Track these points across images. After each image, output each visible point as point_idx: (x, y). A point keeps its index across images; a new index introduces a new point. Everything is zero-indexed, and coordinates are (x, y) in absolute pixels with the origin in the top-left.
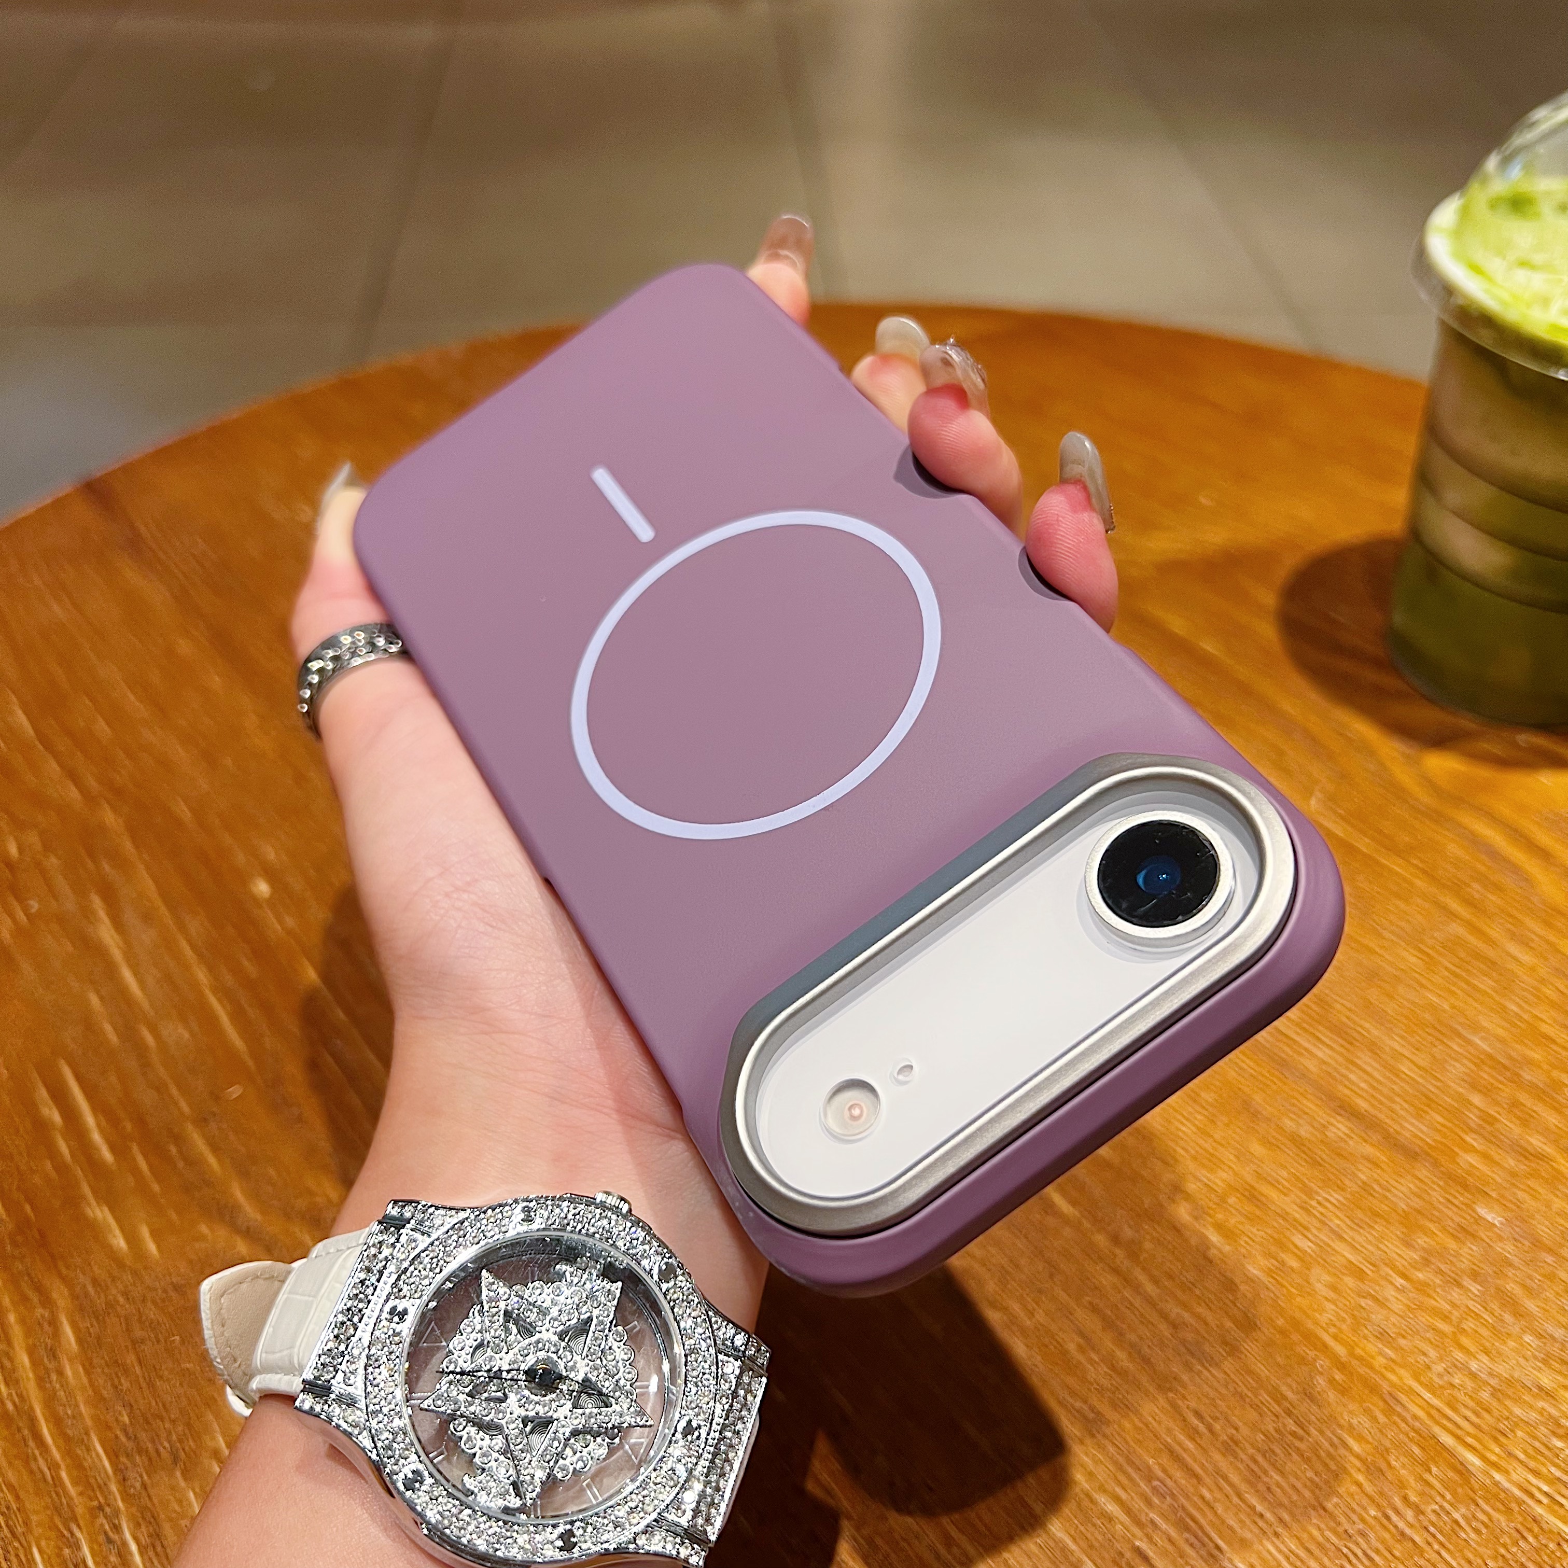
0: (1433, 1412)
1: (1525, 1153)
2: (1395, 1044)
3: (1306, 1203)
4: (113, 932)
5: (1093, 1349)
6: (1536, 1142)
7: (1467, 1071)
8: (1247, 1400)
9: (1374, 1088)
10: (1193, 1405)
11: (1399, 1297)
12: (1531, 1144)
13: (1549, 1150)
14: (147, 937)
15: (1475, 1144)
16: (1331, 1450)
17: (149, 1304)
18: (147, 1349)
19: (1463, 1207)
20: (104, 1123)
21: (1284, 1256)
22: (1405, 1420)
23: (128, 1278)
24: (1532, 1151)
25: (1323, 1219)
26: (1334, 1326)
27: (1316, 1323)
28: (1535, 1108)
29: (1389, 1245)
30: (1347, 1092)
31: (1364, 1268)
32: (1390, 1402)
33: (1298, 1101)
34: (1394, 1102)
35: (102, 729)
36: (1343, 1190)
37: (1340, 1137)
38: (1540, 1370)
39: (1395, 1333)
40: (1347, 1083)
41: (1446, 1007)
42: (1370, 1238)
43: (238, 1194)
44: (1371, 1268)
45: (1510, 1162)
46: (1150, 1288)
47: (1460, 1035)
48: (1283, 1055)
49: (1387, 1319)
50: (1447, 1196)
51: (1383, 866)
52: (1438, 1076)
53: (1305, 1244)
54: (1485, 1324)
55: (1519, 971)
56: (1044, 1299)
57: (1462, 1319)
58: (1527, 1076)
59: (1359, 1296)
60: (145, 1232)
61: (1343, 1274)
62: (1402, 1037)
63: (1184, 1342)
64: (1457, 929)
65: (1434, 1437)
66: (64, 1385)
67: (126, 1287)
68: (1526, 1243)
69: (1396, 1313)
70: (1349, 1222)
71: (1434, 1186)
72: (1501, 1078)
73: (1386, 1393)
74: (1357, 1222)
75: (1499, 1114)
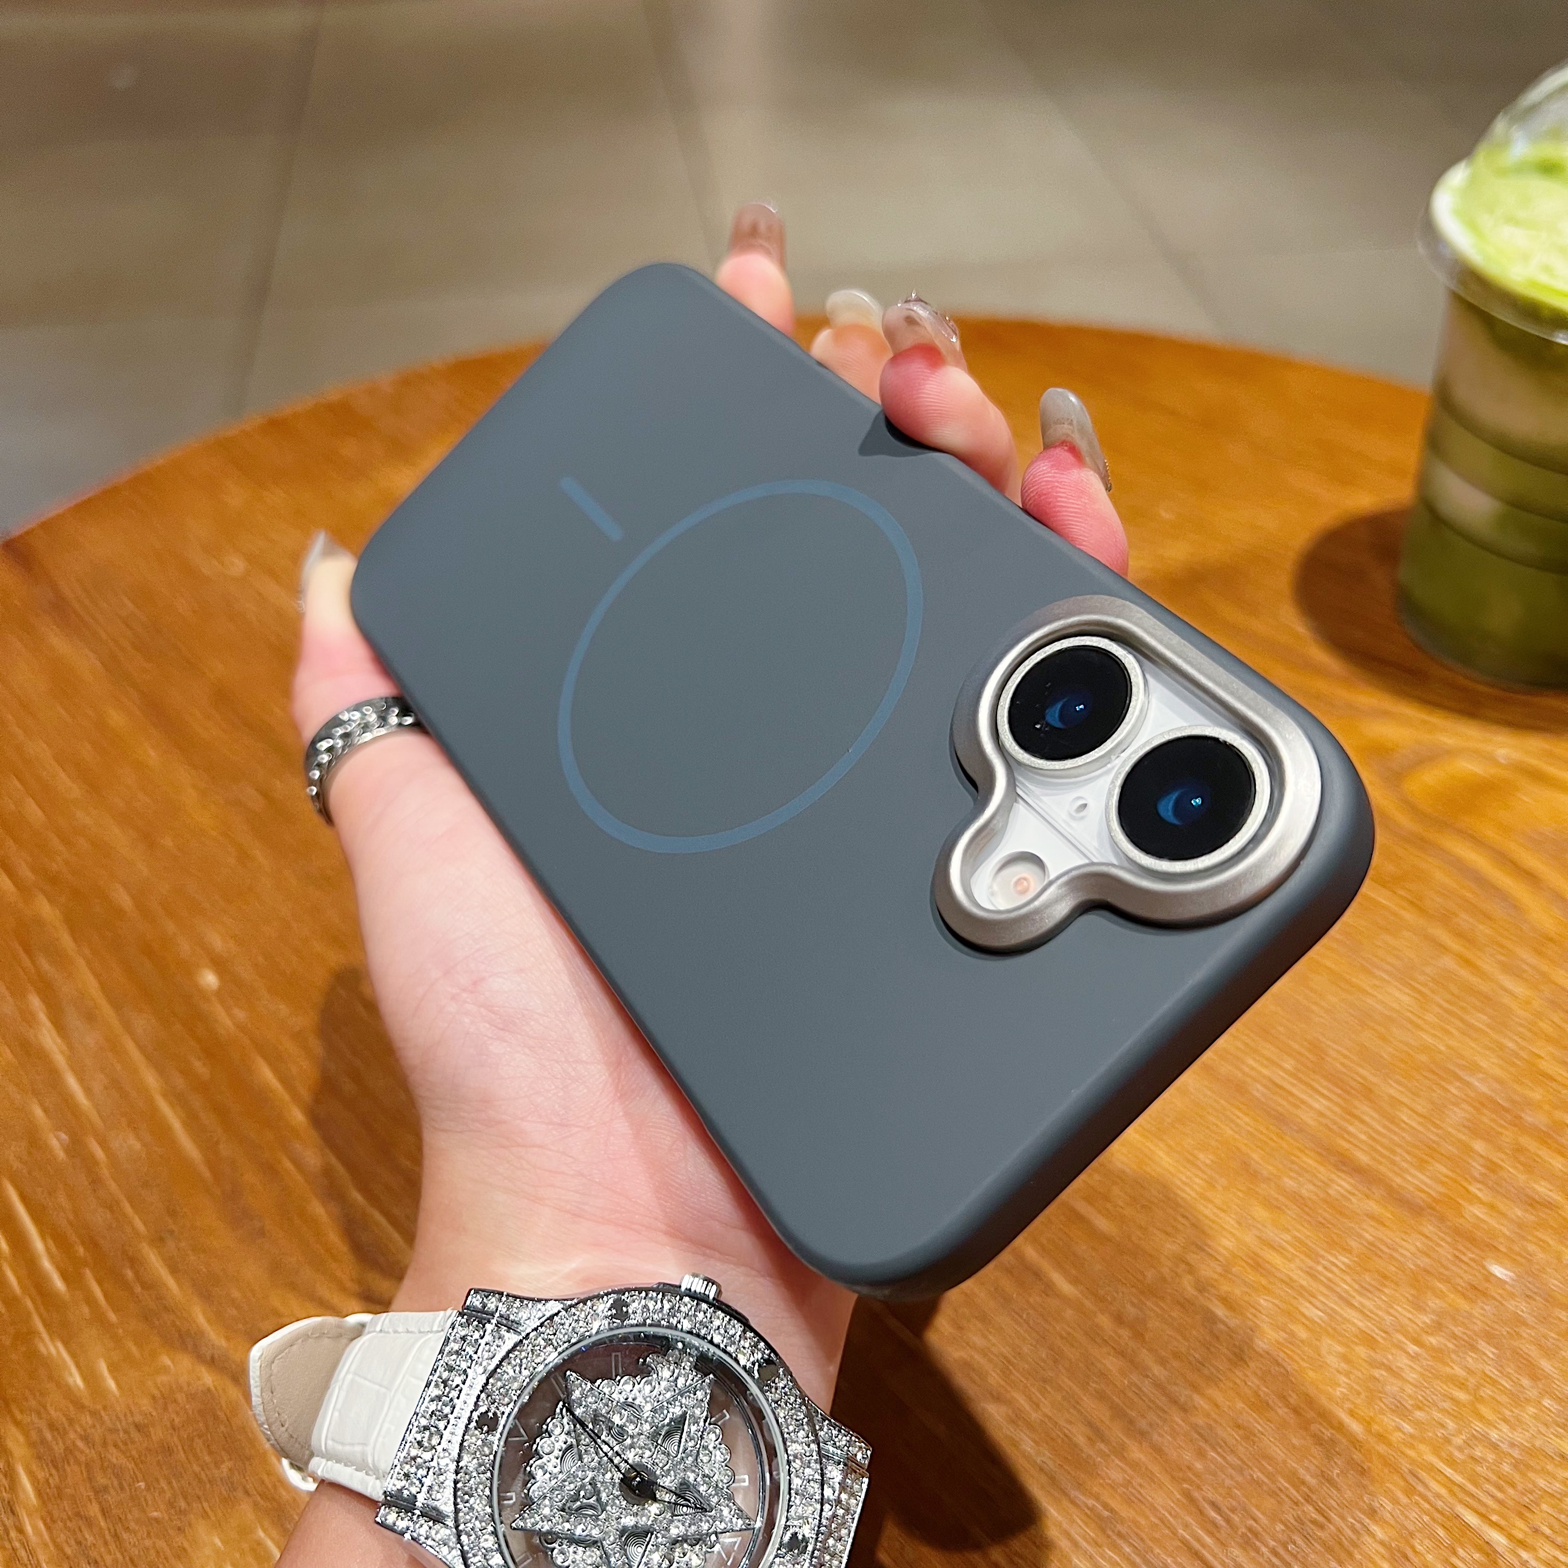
0: (1456, 1489)
1: (1533, 1203)
2: (1392, 1090)
3: (1311, 1267)
4: (54, 1033)
5: (1103, 1441)
6: (1543, 1189)
7: (1467, 1116)
8: (1265, 1488)
9: (1374, 1140)
10: (1210, 1495)
11: (1412, 1364)
12: (1537, 1193)
13: (1556, 1197)
14: (91, 1039)
15: (1480, 1194)
16: (1354, 1537)
17: (112, 1450)
18: (111, 1498)
19: (1472, 1264)
20: (54, 1249)
21: (1293, 1327)
22: (1426, 1499)
23: (87, 1419)
24: (1537, 1197)
25: (1332, 1285)
26: (1348, 1400)
27: (1330, 1398)
28: (1540, 1153)
29: (1400, 1309)
30: (1346, 1144)
31: (1375, 1336)
32: (1411, 1480)
33: (1298, 1157)
34: (1394, 1152)
35: (34, 812)
36: (1349, 1252)
37: (1343, 1195)
38: (1561, 1436)
39: (1412, 1405)
40: (1346, 1136)
41: (1443, 1048)
42: (1379, 1302)
43: (200, 1316)
44: (1384, 1335)
45: (1517, 1212)
46: (1158, 1371)
47: (1459, 1079)
48: (1279, 1108)
49: (1403, 1391)
50: (1457, 1254)
52: (1438, 1122)
53: (1314, 1313)
54: (1504, 1391)
55: (1513, 1005)
56: (1049, 1388)
57: (1478, 1387)
58: (1528, 1118)
59: (1372, 1366)
60: (103, 1367)
61: (1356, 1344)
62: (1399, 1083)
63: (1195, 1427)
64: (1448, 962)
65: (1458, 1516)
66: (25, 1544)
67: (85, 1431)
68: (1539, 1299)
69: (1410, 1383)
70: (1357, 1287)
71: (1442, 1243)
72: (1503, 1123)
73: (1406, 1470)
74: (1367, 1286)
75: (1502, 1161)
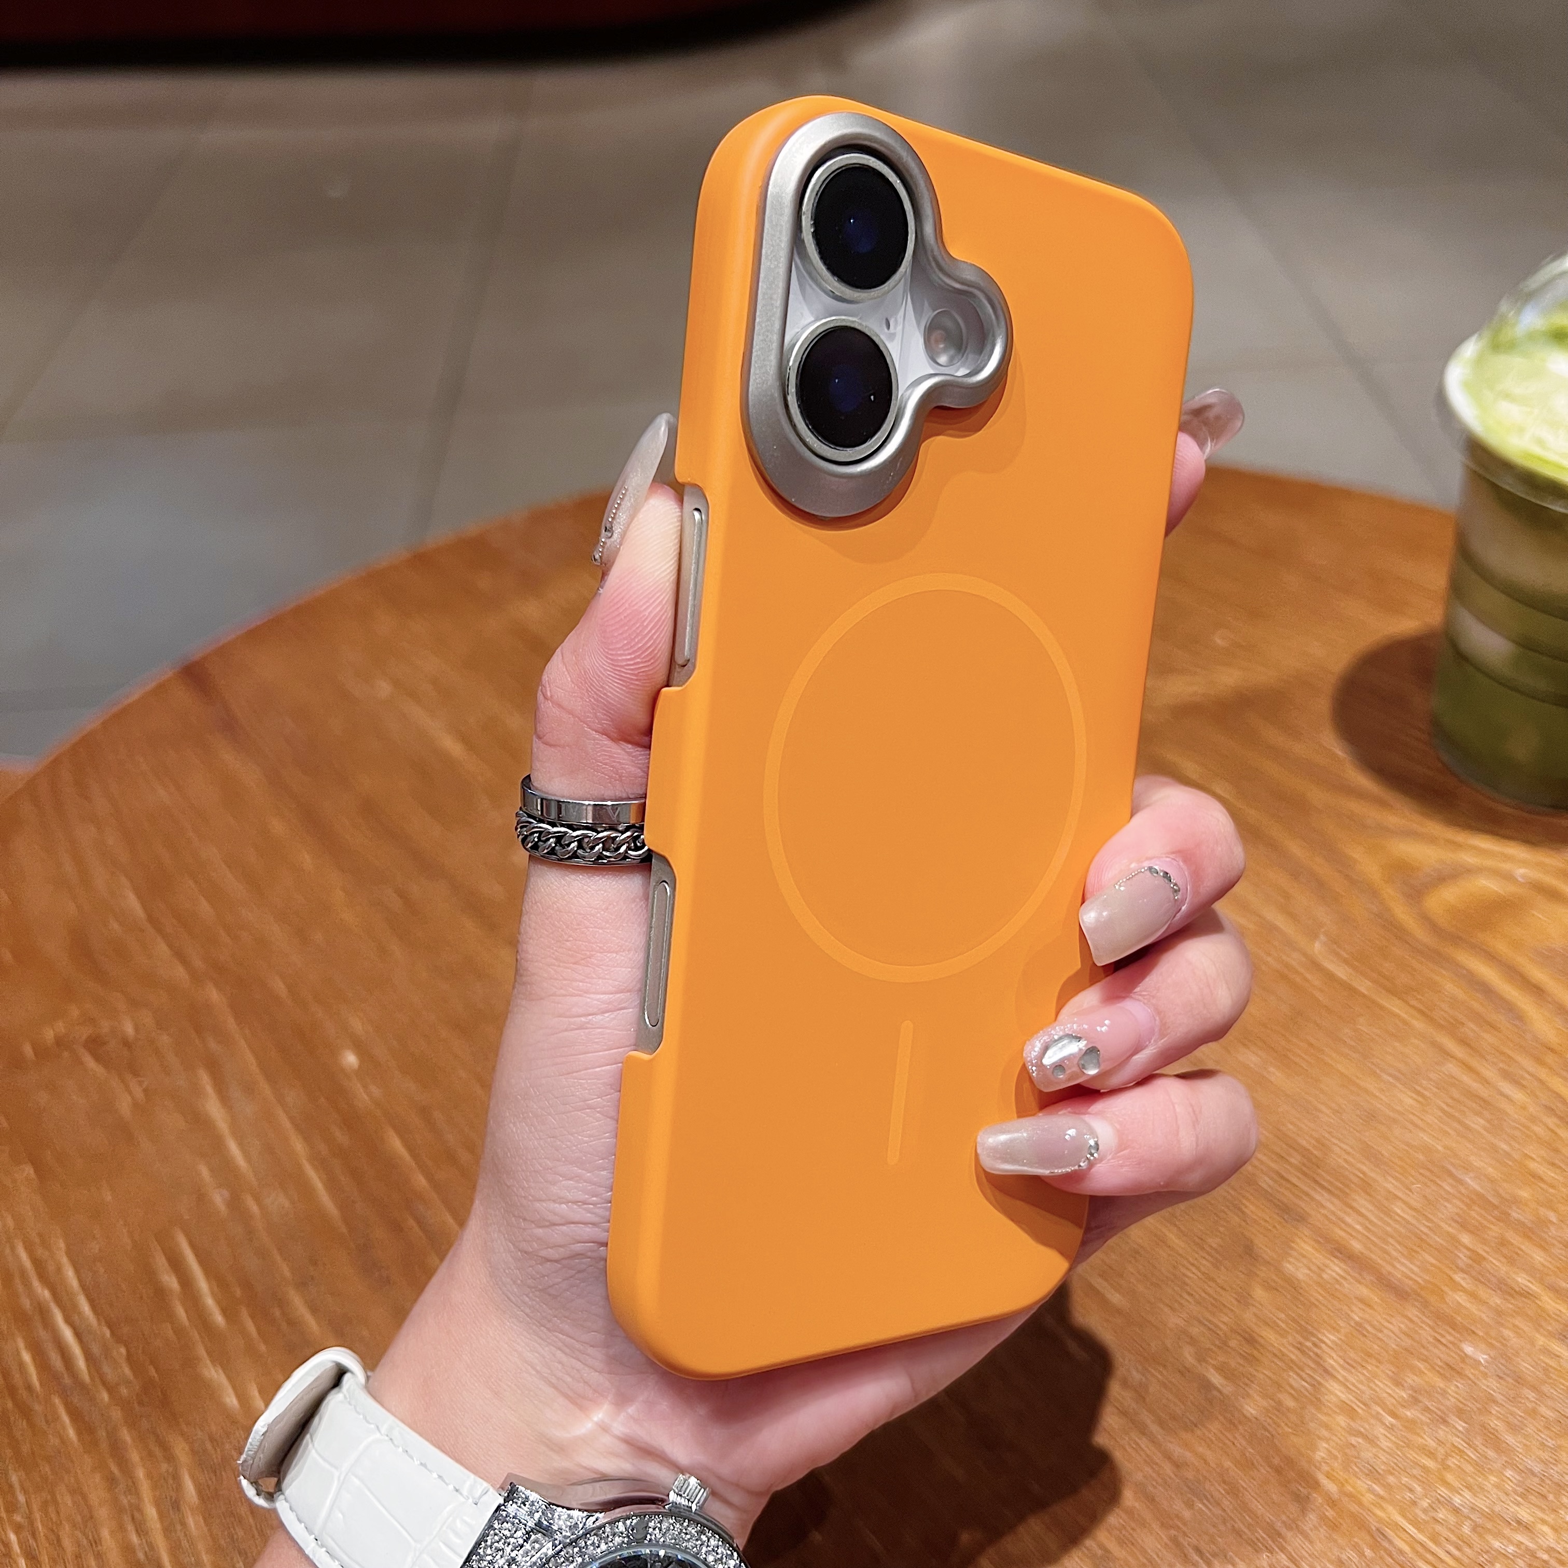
0: (1417, 1546)
1: (1512, 1292)
2: (1390, 1184)
3: (1300, 1343)
4: (219, 1103)
6: (1522, 1280)
7: (1458, 1211)
8: (1245, 1537)
9: (1369, 1230)
10: (1194, 1541)
11: (1388, 1435)
12: (1517, 1283)
13: (1535, 1288)
14: (249, 1110)
15: (1462, 1282)
19: (1450, 1346)
20: (216, 1289)
21: (1281, 1396)
22: (1390, 1556)
24: (1517, 1289)
25: (1319, 1360)
26: (1327, 1463)
27: (1311, 1462)
28: (1523, 1247)
29: (1379, 1384)
30: (1342, 1234)
31: (1355, 1407)
32: (1377, 1538)
34: (1387, 1243)
35: (205, 908)
36: (1338, 1331)
37: (1335, 1279)
38: (1518, 1504)
39: (1383, 1470)
40: (1343, 1225)
41: (1440, 1148)
42: (1362, 1378)
44: (1363, 1406)
45: (1496, 1300)
47: (1452, 1176)
48: (1284, 1199)
49: (1376, 1456)
50: (1436, 1335)
51: (1382, 1008)
52: (1429, 1216)
53: (1299, 1383)
54: (1469, 1461)
55: (1510, 1109)
57: (1447, 1455)
58: (1514, 1214)
59: (1351, 1434)
60: (254, 1391)
61: (1336, 1413)
62: (1396, 1178)
63: (1185, 1481)
64: (1452, 1068)
66: (188, 1535)
68: (1510, 1380)
69: (1384, 1451)
70: (1342, 1362)
71: (1424, 1326)
72: (1490, 1218)
73: (1374, 1529)
74: (1350, 1361)
75: (1487, 1253)
